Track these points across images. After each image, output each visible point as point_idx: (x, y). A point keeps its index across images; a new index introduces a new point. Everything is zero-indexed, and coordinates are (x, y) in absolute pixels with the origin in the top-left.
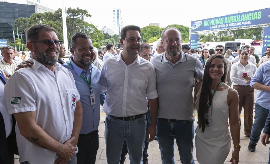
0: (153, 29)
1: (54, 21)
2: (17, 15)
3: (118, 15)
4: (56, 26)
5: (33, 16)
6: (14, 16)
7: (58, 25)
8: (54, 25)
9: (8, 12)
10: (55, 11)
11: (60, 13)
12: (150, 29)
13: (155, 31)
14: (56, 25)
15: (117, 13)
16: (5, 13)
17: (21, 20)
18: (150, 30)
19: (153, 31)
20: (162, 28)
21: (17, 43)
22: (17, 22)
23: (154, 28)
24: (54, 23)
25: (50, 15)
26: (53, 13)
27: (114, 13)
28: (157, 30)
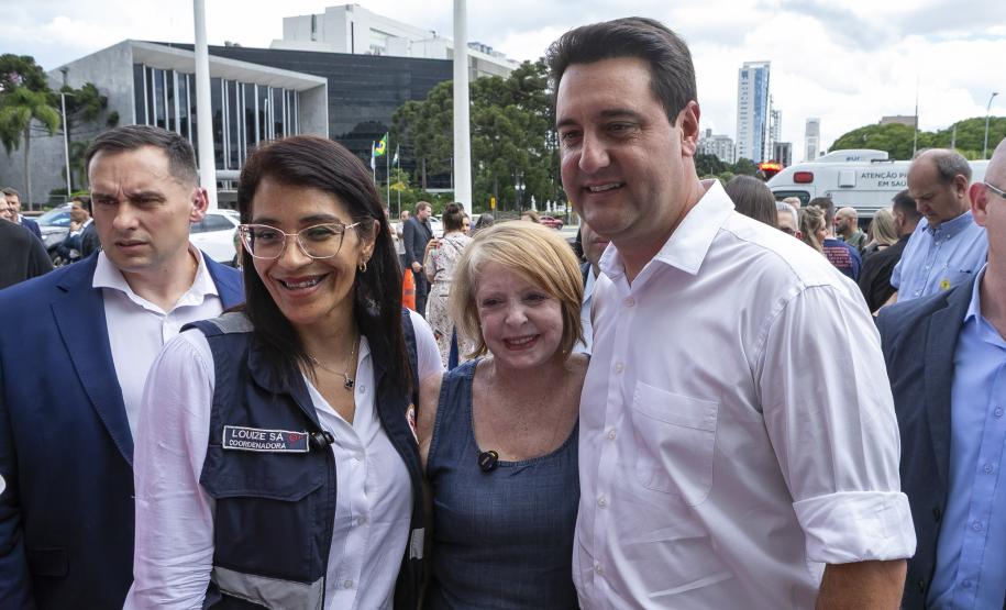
0: (891, 135)
1: (503, 106)
2: (406, 93)
3: (758, 87)
4: (508, 122)
5: (437, 92)
6: (397, 97)
7: (515, 121)
8: (503, 120)
9: (381, 87)
10: (513, 72)
11: (528, 78)
12: (881, 137)
13: (902, 146)
14: (508, 120)
15: (756, 83)
16: (373, 88)
17: (413, 110)
18: (877, 139)
19: (890, 142)
20: (929, 134)
21: (395, 187)
22: (401, 115)
23: (896, 132)
24: (504, 114)
25: (493, 87)
26: (506, 77)
27: (745, 80)
28: (909, 141)
